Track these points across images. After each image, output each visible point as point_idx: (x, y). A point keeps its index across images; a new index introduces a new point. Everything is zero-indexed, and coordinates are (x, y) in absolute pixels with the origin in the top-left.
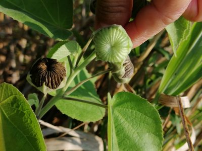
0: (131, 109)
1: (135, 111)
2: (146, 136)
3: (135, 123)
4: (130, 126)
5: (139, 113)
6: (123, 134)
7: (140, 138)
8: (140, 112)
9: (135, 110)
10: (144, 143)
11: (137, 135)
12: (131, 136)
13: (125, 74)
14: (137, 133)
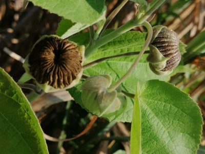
0: (165, 102)
1: (169, 105)
2: (179, 136)
3: (167, 119)
4: (160, 123)
5: (174, 107)
6: (149, 133)
7: (171, 138)
8: (176, 106)
9: (170, 103)
10: (175, 146)
11: (168, 135)
12: (160, 138)
13: (166, 67)
14: (168, 132)
